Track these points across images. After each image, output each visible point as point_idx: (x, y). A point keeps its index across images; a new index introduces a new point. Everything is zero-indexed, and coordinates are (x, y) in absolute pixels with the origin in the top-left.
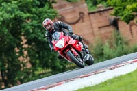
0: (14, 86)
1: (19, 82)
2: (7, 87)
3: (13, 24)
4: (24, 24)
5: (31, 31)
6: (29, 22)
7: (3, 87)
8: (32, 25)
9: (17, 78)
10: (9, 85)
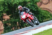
0: (23, 28)
1: (25, 27)
2: (20, 28)
3: (23, 4)
4: (27, 4)
5: (30, 7)
6: (29, 3)
7: (19, 28)
8: (30, 5)
9: (24, 25)
10: (21, 28)
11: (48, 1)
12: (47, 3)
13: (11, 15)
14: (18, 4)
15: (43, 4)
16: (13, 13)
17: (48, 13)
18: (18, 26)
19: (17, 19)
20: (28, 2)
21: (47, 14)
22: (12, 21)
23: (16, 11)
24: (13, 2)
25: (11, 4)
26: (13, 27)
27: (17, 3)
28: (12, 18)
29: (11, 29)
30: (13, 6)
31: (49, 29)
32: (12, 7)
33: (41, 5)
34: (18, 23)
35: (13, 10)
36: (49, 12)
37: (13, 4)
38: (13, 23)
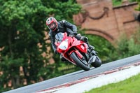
0: (36, 82)
1: (42, 79)
2: (29, 83)
3: (35, 19)
7: (25, 83)
9: (39, 75)
10: (32, 81)
11: (103, 11)
12: (101, 17)
13: (3, 48)
14: (22, 18)
15: (90, 20)
16: (10, 42)
17: (104, 44)
18: (21, 78)
19: (20, 57)
20: (49, 13)
21: (100, 44)
22: (7, 65)
23: (18, 38)
24: (9, 15)
25: (3, 18)
26: (9, 79)
27: (20, 15)
28: (7, 56)
29: (3, 86)
30: (8, 25)
31: (106, 84)
32: (6, 28)
33: (84, 21)
34: (21, 69)
35: (9, 36)
36: (105, 39)
37: (10, 18)
38: (10, 69)
